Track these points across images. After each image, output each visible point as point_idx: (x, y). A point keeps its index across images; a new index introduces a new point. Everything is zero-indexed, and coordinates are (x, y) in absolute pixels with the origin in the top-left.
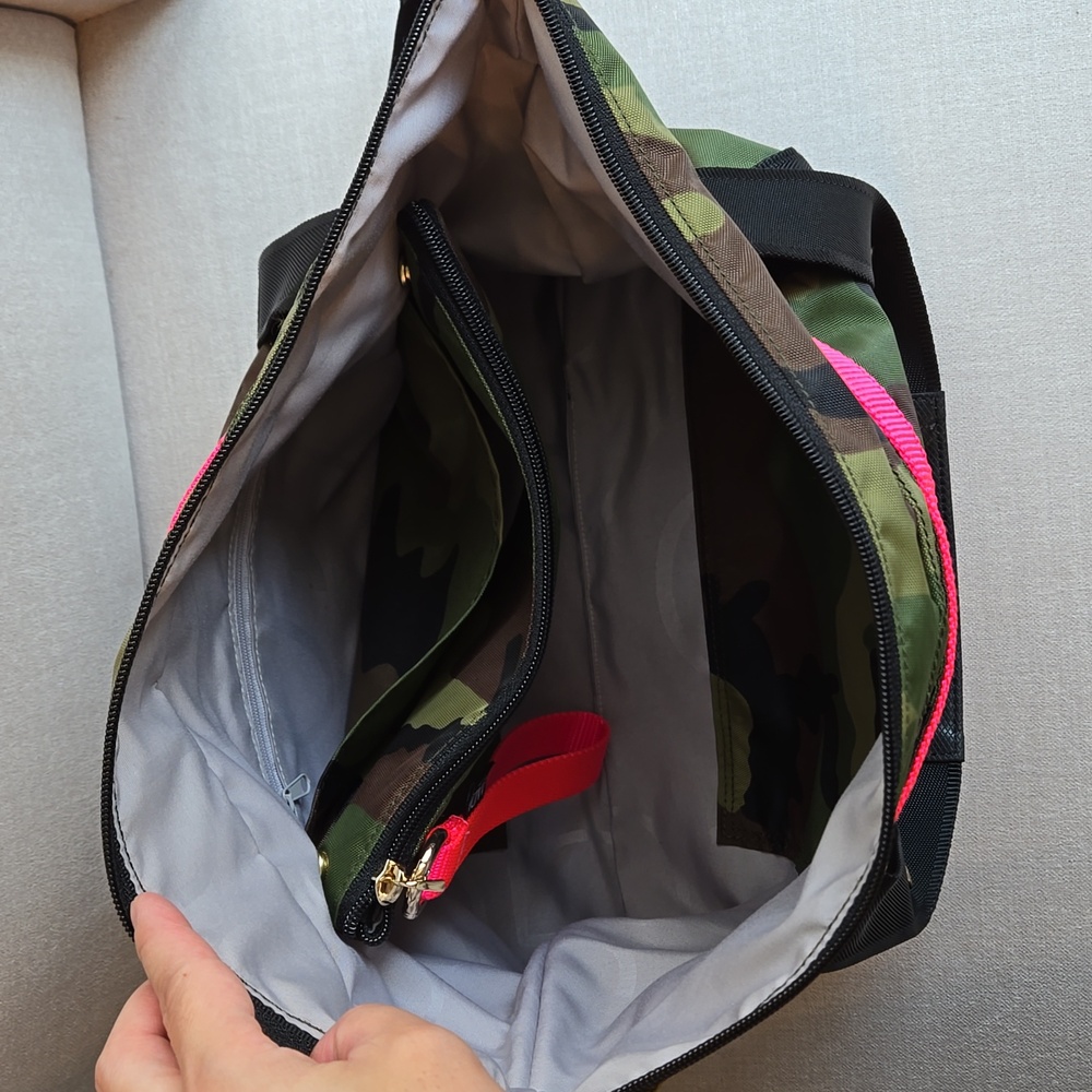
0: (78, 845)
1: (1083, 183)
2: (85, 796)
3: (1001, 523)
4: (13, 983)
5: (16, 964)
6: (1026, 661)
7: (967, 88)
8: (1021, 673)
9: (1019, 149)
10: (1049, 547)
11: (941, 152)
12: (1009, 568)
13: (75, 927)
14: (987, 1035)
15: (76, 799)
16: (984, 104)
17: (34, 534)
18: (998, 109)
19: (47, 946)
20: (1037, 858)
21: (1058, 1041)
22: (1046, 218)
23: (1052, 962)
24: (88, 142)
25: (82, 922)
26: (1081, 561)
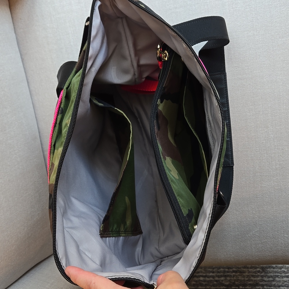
0: (29, 205)
1: (269, 28)
2: (30, 193)
3: (251, 115)
4: (17, 239)
5: (17, 234)
6: (258, 149)
7: (238, 4)
8: (257, 152)
9: (252, 19)
10: (263, 121)
11: (232, 21)
12: (253, 126)
13: (30, 223)
14: (251, 236)
15: (27, 194)
16: (243, 8)
17: (10, 132)
18: (247, 9)
19: (24, 229)
20: (262, 195)
21: (268, 237)
22: (260, 38)
23: (267, 219)
24: (14, 25)
25: (32, 222)
26: (271, 124)
